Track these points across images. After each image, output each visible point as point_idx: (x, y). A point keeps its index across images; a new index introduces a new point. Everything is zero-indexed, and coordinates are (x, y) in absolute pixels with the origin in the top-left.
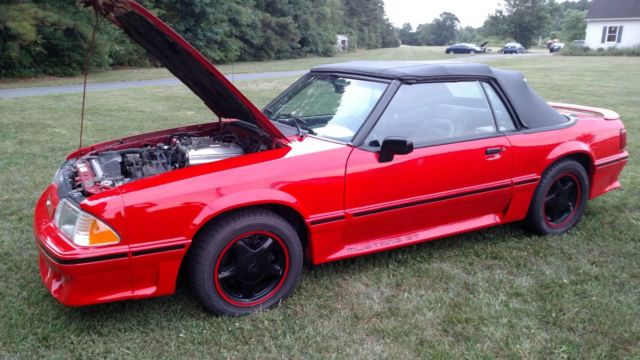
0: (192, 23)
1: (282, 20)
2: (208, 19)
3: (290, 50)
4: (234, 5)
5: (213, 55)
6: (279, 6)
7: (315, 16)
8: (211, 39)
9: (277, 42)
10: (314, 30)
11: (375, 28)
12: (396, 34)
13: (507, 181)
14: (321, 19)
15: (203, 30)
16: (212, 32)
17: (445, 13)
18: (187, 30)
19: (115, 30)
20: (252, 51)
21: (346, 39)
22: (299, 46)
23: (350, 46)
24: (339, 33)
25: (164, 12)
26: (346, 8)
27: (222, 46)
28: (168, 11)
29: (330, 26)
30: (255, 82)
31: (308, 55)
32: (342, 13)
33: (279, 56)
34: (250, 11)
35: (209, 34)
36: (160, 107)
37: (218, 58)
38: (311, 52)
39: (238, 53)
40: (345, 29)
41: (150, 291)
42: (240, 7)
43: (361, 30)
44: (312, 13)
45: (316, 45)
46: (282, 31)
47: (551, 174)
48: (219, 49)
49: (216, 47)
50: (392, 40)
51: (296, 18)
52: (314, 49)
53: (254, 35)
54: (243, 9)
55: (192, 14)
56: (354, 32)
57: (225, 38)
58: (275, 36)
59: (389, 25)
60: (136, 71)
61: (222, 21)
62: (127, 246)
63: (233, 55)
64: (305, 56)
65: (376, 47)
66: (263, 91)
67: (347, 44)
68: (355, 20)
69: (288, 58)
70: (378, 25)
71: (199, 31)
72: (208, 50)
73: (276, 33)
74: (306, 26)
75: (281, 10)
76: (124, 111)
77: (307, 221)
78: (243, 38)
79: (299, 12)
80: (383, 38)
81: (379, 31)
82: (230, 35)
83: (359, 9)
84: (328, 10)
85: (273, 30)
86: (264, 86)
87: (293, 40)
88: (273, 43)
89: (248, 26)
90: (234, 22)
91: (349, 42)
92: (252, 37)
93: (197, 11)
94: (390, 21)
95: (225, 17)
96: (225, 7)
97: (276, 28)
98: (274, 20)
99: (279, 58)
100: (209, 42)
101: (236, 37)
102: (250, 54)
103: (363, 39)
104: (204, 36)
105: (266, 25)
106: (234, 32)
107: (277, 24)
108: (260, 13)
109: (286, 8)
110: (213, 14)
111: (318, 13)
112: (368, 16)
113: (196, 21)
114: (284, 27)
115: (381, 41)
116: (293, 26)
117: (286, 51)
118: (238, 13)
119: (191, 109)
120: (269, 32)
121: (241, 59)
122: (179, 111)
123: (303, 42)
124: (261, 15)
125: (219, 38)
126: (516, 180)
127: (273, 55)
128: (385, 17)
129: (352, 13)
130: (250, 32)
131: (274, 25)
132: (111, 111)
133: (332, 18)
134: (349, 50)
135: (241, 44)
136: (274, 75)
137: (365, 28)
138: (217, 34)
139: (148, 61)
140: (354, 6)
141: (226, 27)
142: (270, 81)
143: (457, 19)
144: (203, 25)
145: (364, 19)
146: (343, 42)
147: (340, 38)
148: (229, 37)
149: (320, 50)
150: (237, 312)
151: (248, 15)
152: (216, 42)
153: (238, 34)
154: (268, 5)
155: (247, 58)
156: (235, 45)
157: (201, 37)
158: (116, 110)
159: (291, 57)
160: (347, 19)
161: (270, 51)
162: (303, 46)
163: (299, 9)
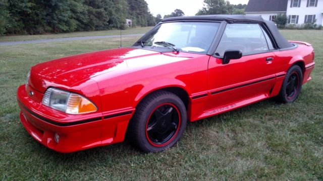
0: (51, 11)
1: (98, 10)
2: (59, 9)
3: (103, 26)
4: (73, 2)
5: (62, 28)
6: (97, 3)
7: (115, 9)
8: (61, 20)
9: (96, 21)
10: (115, 16)
11: (144, 17)
12: (154, 20)
13: (274, 75)
14: (118, 10)
15: (56, 15)
16: (62, 15)
17: (177, 10)
18: (47, 15)
19: (7, 13)
20: (83, 26)
21: (131, 21)
22: (108, 24)
23: (133, 25)
24: (127, 18)
25: (35, 5)
26: (130, 5)
27: (67, 23)
28: (36, 4)
29: (122, 14)
30: (91, 40)
31: (113, 28)
32: (128, 8)
33: (97, 28)
34: (82, 5)
35: (60, 17)
36: (43, 53)
37: (65, 30)
38: (114, 27)
39: (76, 27)
40: (130, 16)
41: (110, 141)
42: (76, 3)
43: (138, 17)
44: (113, 8)
45: (116, 23)
46: (99, 16)
47: (289, 71)
48: (65, 25)
49: (64, 24)
50: (153, 23)
51: (105, 9)
52: (115, 26)
53: (84, 18)
54: (78, 4)
55: (50, 6)
56: (135, 18)
57: (69, 19)
58: (95, 18)
59: (151, 15)
60: (20, 36)
61: (67, 10)
62: (101, 113)
63: (73, 28)
64: (111, 29)
65: (145, 26)
66: (97, 45)
67: (131, 23)
68: (134, 12)
69: (102, 30)
70: (145, 15)
71: (55, 15)
72: (59, 25)
73: (96, 17)
74: (110, 14)
75: (98, 5)
76: (23, 55)
77: (191, 97)
78: (78, 19)
79: (107, 7)
80: (148, 21)
81: (146, 17)
82: (72, 18)
83: (136, 6)
84: (121, 6)
85: (94, 15)
86: (96, 42)
87: (105, 20)
88: (95, 22)
89: (81, 13)
90: (73, 11)
91: (133, 23)
92: (83, 19)
93: (53, 4)
94: (151, 13)
95: (69, 8)
96: (69, 2)
97: (96, 14)
98: (94, 10)
99: (97, 30)
100: (60, 21)
101: (74, 18)
102: (82, 28)
103: (138, 22)
104: (58, 18)
105: (90, 13)
106: (73, 16)
107: (96, 12)
108: (87, 6)
109: (100, 4)
110: (62, 6)
111: (116, 7)
112: (140, 10)
113: (52, 10)
114: (100, 13)
115: (147, 23)
116: (105, 13)
117: (101, 26)
118: (76, 6)
119: (61, 54)
120: (92, 16)
121: (77, 30)
122: (54, 54)
123: (110, 22)
124: (87, 8)
125: (66, 19)
126: (277, 74)
127: (94, 29)
128: (148, 11)
129: (132, 8)
130: (82, 16)
131: (94, 12)
132: (16, 55)
133: (123, 10)
134: (132, 27)
135: (78, 22)
136: (99, 37)
137: (139, 16)
138: (64, 17)
139: (25, 32)
140: (133, 4)
141: (69, 13)
142: (99, 40)
143: (183, 13)
144: (56, 12)
145: (138, 11)
146: (129, 22)
147: (128, 21)
148: (71, 18)
149: (119, 26)
150: (157, 150)
151: (81, 7)
152: (64, 21)
153: (75, 17)
154: (90, 3)
155: (80, 30)
156: (74, 23)
157: (56, 18)
158: (18, 55)
159: (104, 30)
160: (130, 11)
161: (92, 26)
162: (109, 24)
163: (107, 5)
